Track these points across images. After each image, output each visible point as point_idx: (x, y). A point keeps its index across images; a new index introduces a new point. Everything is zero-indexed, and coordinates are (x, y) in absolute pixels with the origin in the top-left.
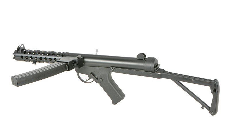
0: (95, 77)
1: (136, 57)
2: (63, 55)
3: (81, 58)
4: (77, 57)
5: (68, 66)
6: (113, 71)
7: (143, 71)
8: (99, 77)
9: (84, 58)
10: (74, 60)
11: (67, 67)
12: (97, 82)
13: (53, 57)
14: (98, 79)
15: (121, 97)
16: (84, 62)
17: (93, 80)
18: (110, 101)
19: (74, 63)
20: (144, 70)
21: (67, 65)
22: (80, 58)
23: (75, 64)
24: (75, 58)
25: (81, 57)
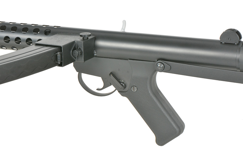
0: (120, 82)
1: (218, 38)
2: (48, 31)
3: (90, 38)
4: (81, 36)
5: (61, 55)
6: (163, 70)
7: (236, 70)
8: (128, 83)
9: (95, 39)
10: (74, 42)
11: (59, 58)
12: (122, 93)
13: (24, 37)
14: (125, 87)
15: (177, 130)
16: (95, 47)
17: (115, 89)
18: (152, 136)
19: (75, 49)
20: (239, 68)
21: (59, 53)
22: (88, 38)
23: (76, 52)
24: (77, 39)
25: (90, 35)
